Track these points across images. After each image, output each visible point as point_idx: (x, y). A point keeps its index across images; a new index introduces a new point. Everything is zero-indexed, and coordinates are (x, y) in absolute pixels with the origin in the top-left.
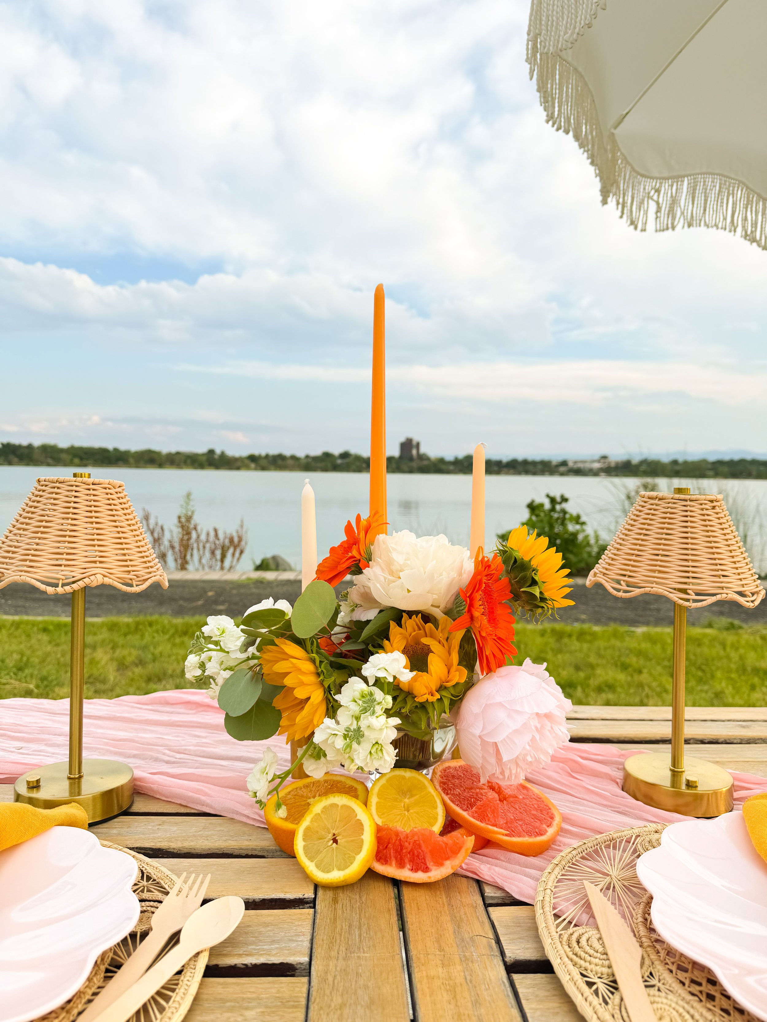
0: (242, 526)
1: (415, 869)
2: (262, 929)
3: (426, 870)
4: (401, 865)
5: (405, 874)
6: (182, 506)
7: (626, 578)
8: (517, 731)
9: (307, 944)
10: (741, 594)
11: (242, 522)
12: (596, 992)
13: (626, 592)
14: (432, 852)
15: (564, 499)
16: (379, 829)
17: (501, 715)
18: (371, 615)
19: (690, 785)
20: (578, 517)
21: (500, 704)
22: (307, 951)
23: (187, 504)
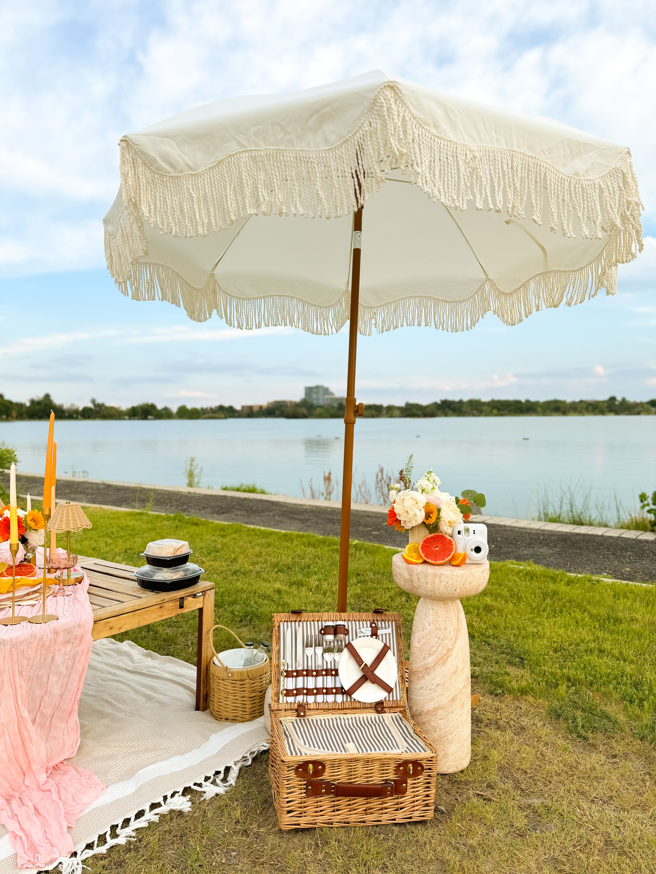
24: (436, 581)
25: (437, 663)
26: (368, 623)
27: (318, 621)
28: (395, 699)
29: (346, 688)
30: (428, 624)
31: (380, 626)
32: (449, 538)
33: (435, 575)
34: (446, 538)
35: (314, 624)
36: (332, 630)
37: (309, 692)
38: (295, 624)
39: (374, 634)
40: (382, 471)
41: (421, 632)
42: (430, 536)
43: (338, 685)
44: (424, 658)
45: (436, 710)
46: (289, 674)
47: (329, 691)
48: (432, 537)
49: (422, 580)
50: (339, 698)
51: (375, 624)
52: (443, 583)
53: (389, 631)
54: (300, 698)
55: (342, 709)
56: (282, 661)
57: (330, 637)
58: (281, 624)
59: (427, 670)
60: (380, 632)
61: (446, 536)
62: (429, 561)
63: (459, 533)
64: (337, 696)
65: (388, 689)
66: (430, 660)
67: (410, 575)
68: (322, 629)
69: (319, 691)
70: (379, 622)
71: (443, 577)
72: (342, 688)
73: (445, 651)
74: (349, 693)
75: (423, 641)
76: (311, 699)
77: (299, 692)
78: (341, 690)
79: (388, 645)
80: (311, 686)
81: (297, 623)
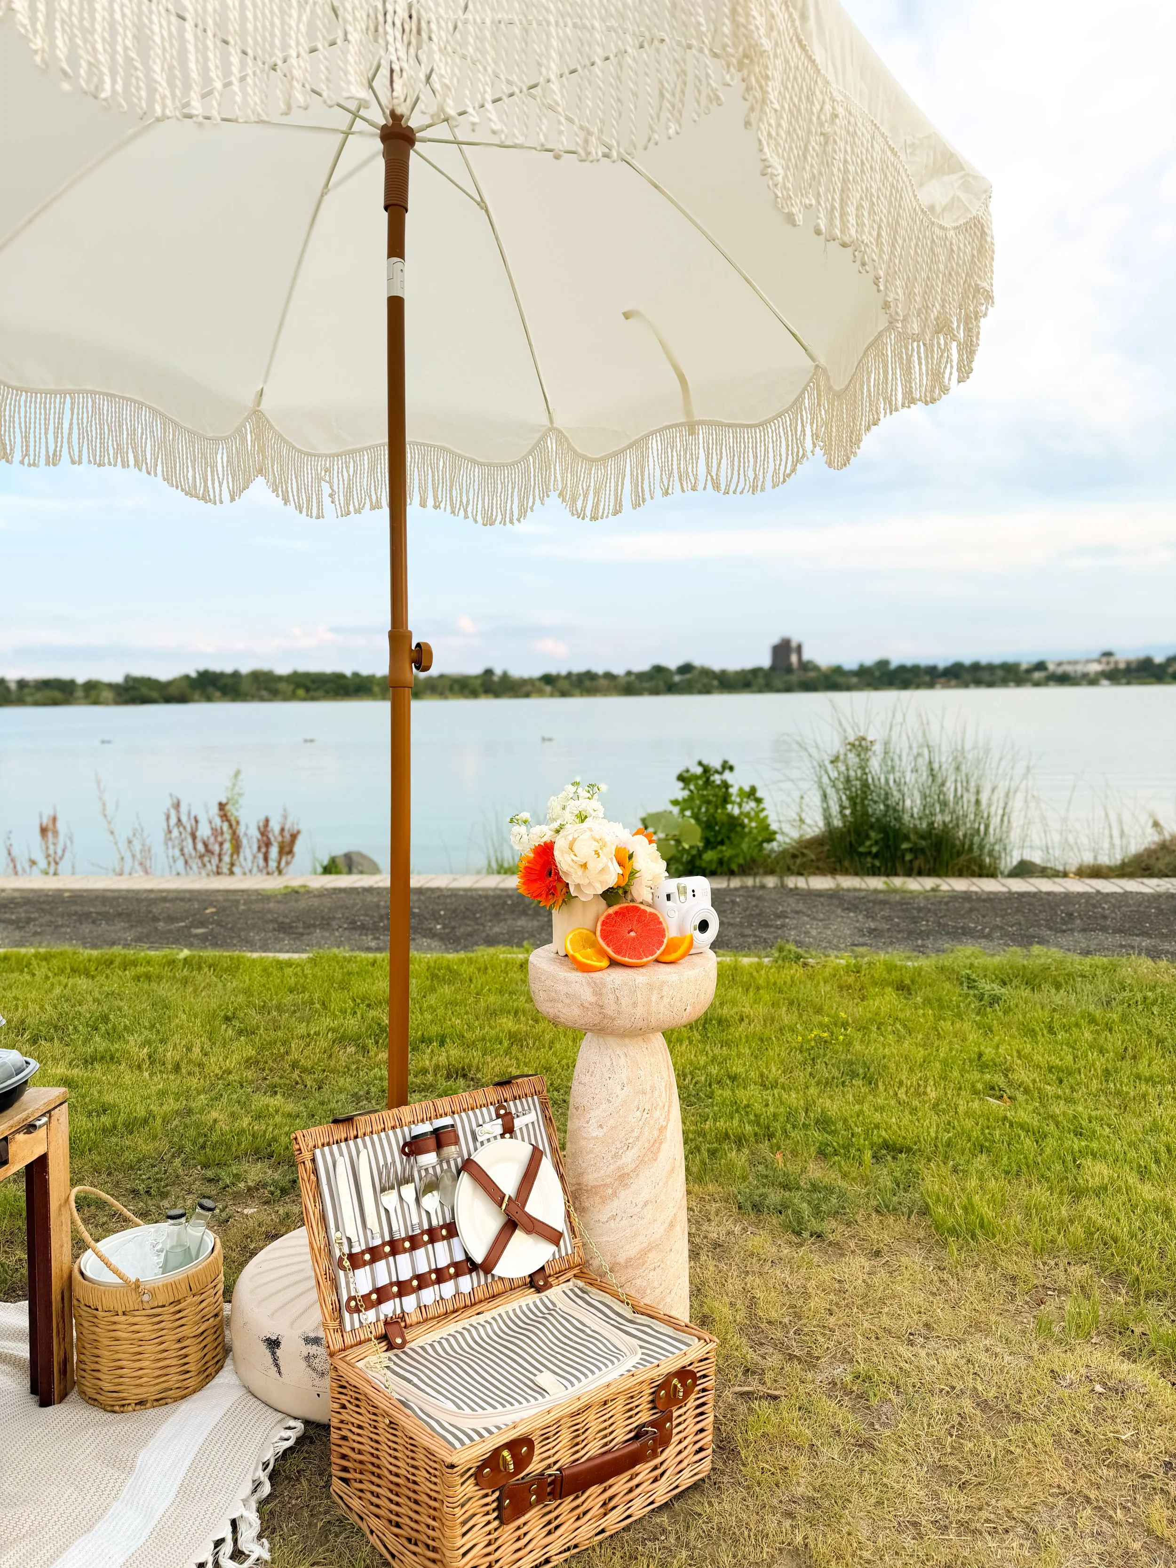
15: (727, 767)
20: (753, 790)
24: (654, 998)
25: (642, 1161)
26: (492, 1108)
27: (393, 1128)
28: (563, 1254)
29: (479, 1259)
30: (619, 1087)
31: (513, 1111)
32: (649, 910)
33: (651, 987)
34: (644, 911)
35: (387, 1136)
36: (432, 1142)
37: (403, 1288)
38: (348, 1147)
39: (508, 1130)
40: (177, 806)
41: (604, 1106)
42: (611, 911)
43: (459, 1257)
44: (616, 1156)
45: (644, 1253)
46: (355, 1261)
47: (441, 1275)
48: (616, 913)
49: (625, 1001)
50: (466, 1283)
51: (504, 1108)
52: (666, 1000)
53: (531, 1117)
54: (388, 1308)
55: (472, 1305)
56: (334, 1235)
57: (429, 1159)
58: (318, 1152)
59: (623, 1178)
60: (518, 1123)
61: (642, 907)
62: (627, 960)
63: (668, 897)
64: (461, 1279)
65: (554, 1237)
66: (629, 1158)
67: (598, 994)
68: (406, 1144)
69: (422, 1282)
70: (511, 1103)
71: (665, 988)
72: (469, 1259)
73: (656, 1133)
74: (487, 1267)
75: (611, 1122)
76: (410, 1302)
77: (381, 1294)
78: (468, 1266)
79: (541, 1148)
80: (405, 1274)
81: (351, 1143)
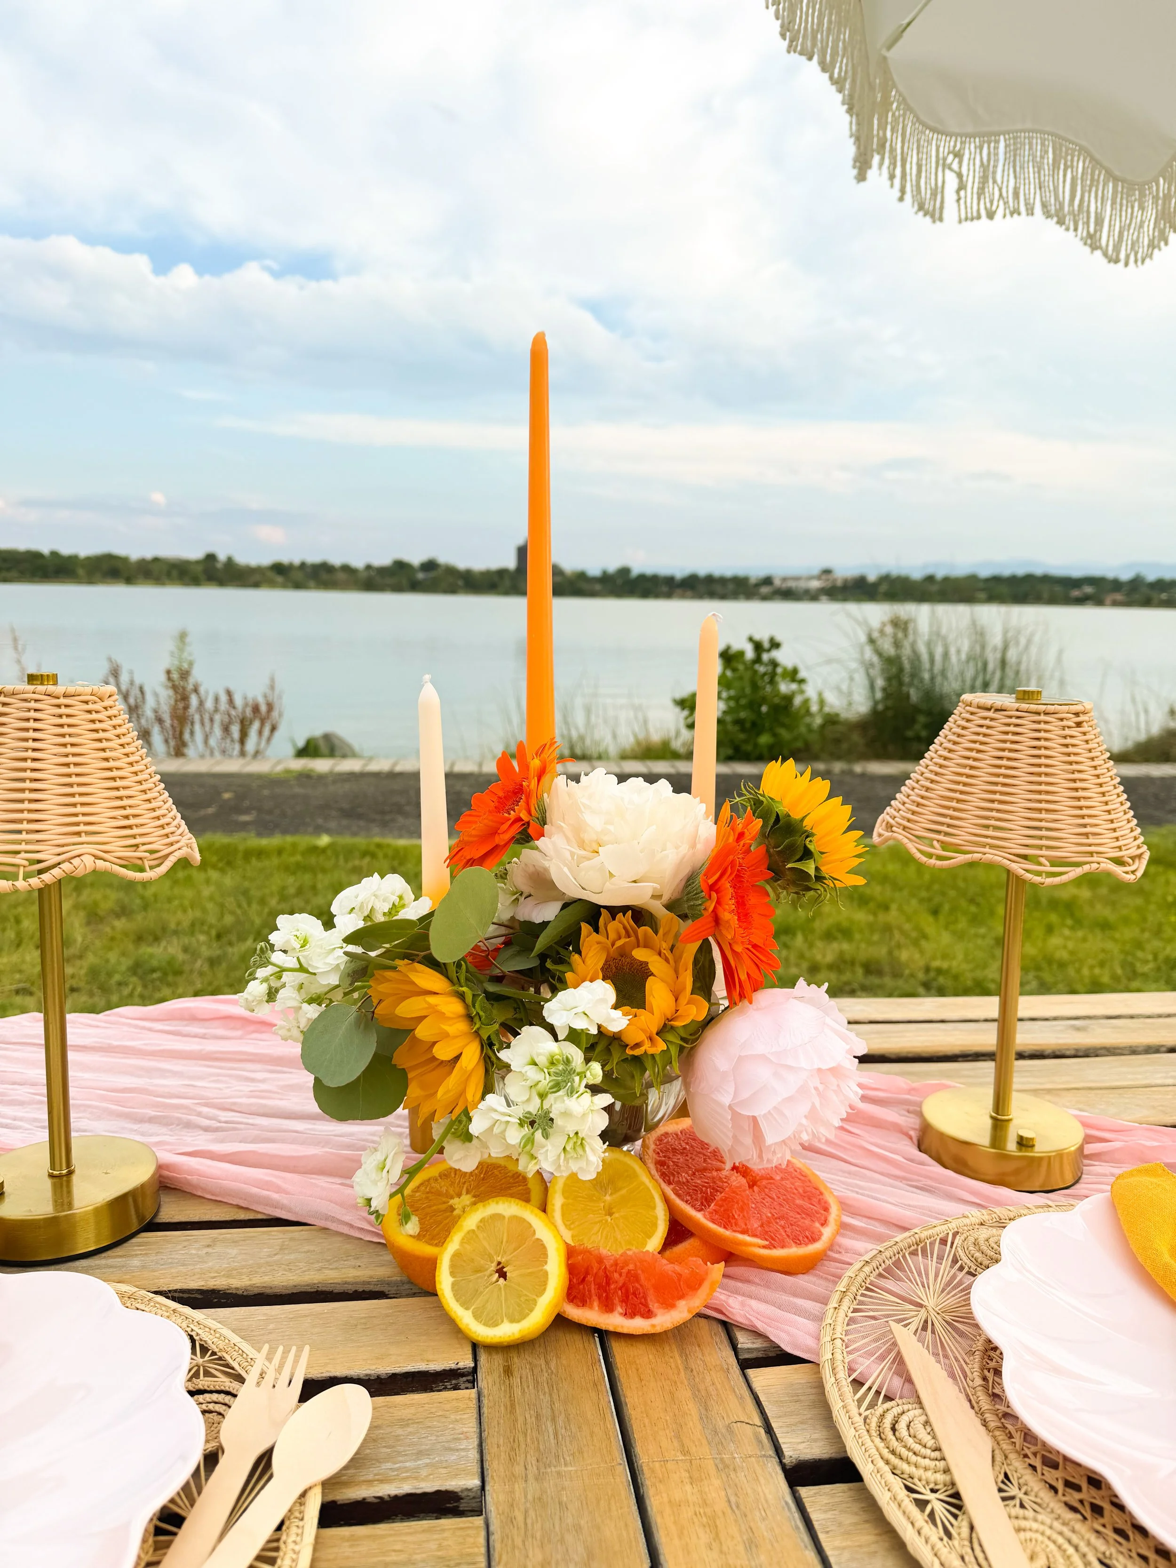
0: (272, 687)
1: (630, 1314)
2: (400, 1432)
3: (648, 1314)
4: (608, 1307)
5: (615, 1321)
6: (172, 654)
7: (941, 837)
8: (790, 1099)
9: (474, 1455)
10: (1119, 862)
11: (272, 680)
12: (932, 1515)
13: (940, 858)
14: (657, 1288)
15: (775, 645)
16: (571, 1252)
17: (763, 1073)
18: (548, 912)
19: (1023, 1143)
20: (795, 671)
21: (763, 1058)
22: (476, 1468)
23: (181, 650)
40: (116, 670)
